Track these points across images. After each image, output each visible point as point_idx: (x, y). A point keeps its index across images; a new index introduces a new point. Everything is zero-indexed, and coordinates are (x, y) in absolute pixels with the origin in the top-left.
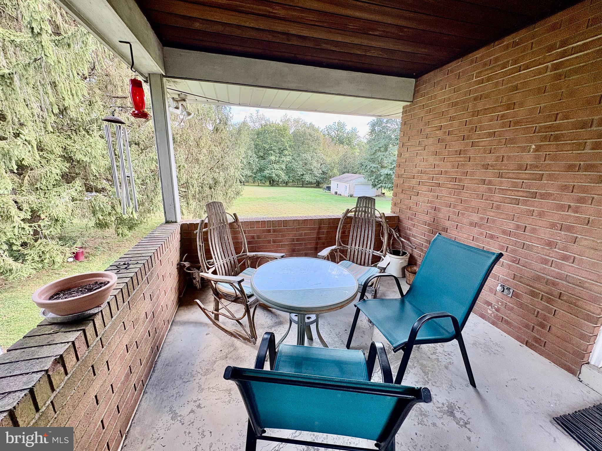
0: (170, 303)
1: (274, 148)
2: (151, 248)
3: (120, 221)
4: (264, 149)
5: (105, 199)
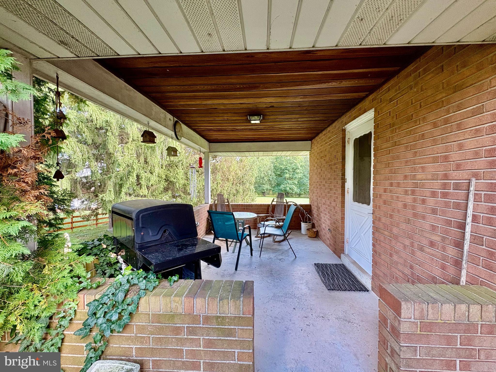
1: (288, 168)
4: (281, 169)
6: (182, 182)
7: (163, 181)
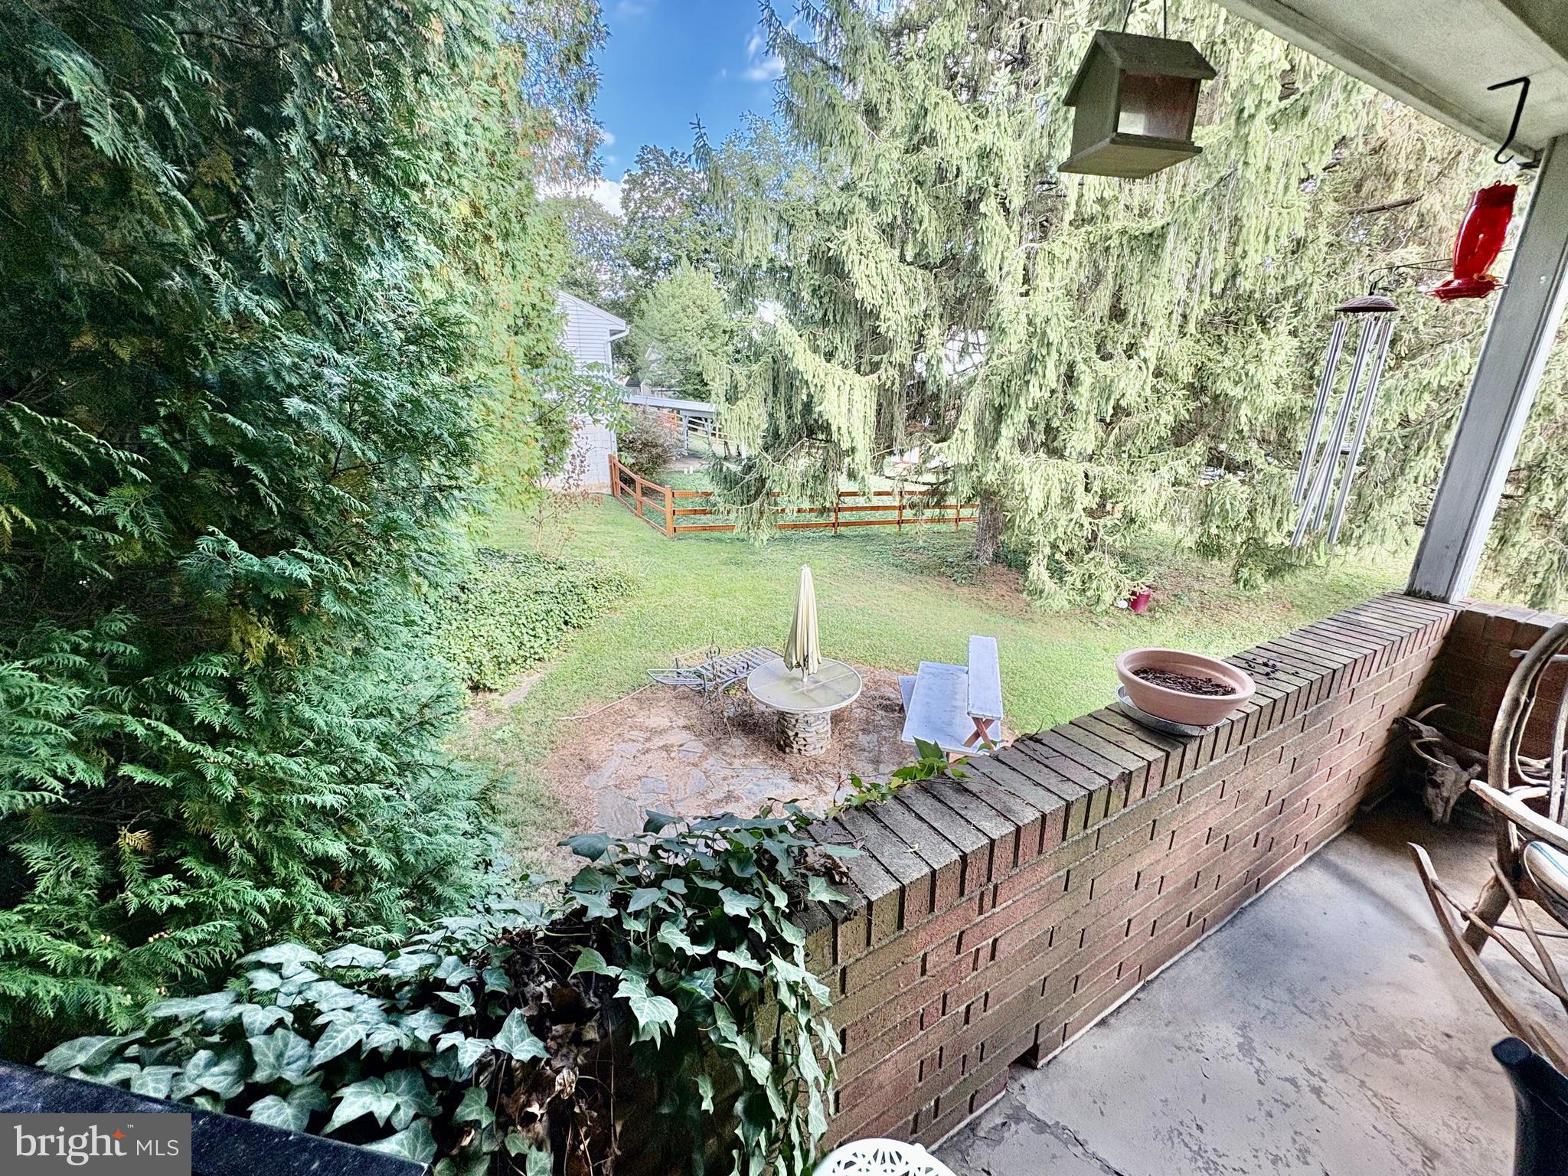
0: (1330, 806)
2: (1341, 651)
3: (1255, 548)
5: (1243, 492)
6: (1272, 399)
7: (1179, 394)
